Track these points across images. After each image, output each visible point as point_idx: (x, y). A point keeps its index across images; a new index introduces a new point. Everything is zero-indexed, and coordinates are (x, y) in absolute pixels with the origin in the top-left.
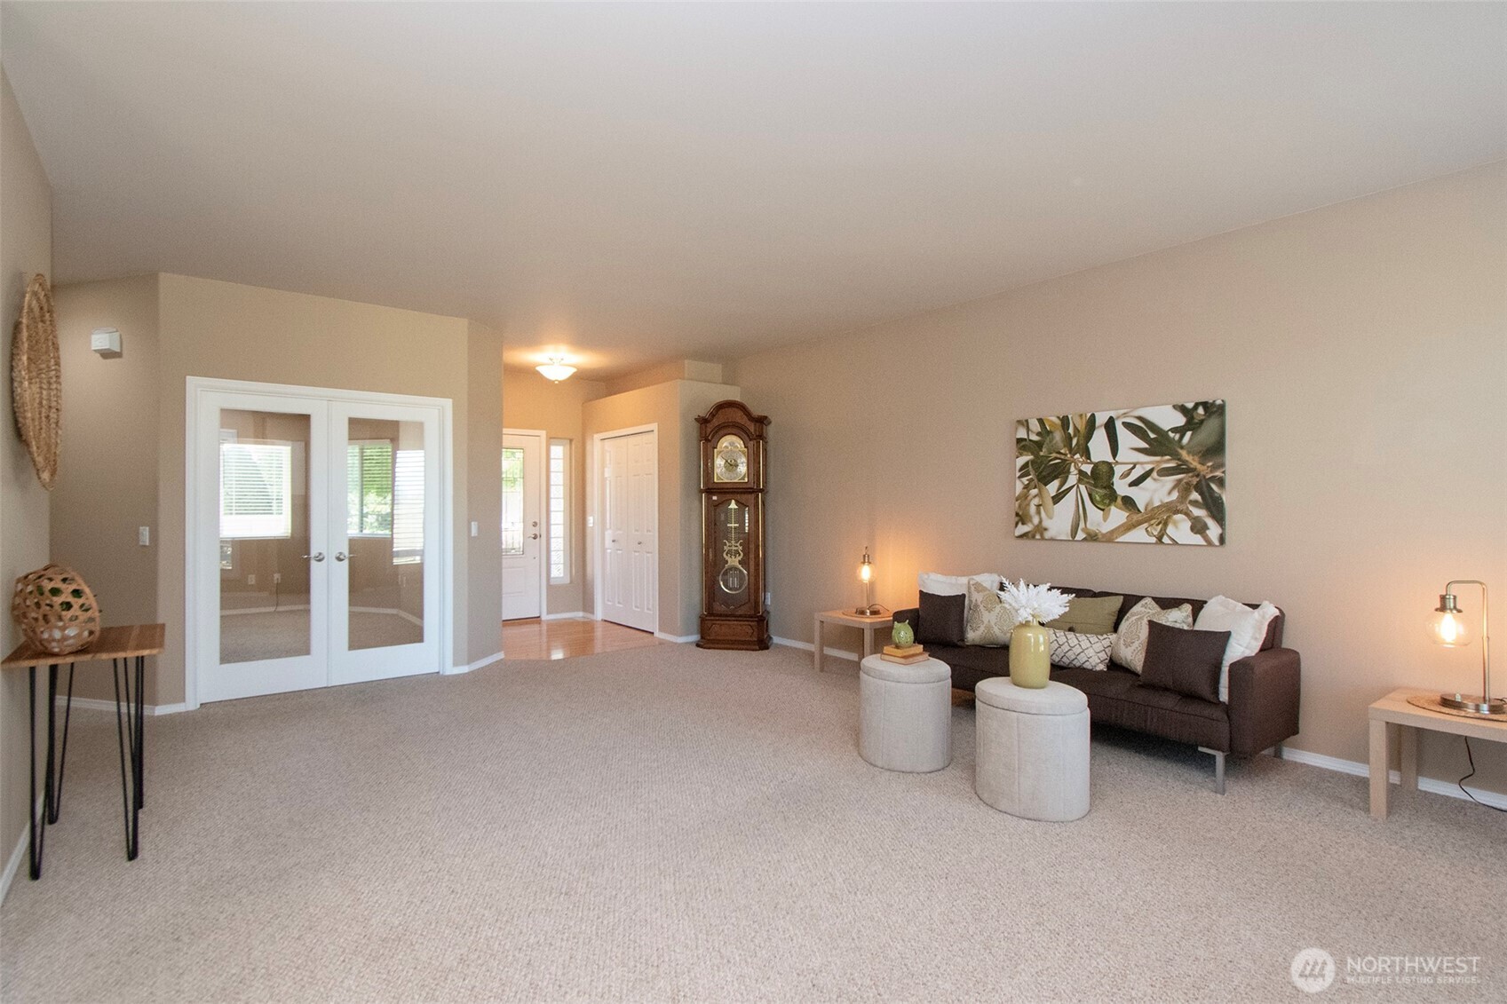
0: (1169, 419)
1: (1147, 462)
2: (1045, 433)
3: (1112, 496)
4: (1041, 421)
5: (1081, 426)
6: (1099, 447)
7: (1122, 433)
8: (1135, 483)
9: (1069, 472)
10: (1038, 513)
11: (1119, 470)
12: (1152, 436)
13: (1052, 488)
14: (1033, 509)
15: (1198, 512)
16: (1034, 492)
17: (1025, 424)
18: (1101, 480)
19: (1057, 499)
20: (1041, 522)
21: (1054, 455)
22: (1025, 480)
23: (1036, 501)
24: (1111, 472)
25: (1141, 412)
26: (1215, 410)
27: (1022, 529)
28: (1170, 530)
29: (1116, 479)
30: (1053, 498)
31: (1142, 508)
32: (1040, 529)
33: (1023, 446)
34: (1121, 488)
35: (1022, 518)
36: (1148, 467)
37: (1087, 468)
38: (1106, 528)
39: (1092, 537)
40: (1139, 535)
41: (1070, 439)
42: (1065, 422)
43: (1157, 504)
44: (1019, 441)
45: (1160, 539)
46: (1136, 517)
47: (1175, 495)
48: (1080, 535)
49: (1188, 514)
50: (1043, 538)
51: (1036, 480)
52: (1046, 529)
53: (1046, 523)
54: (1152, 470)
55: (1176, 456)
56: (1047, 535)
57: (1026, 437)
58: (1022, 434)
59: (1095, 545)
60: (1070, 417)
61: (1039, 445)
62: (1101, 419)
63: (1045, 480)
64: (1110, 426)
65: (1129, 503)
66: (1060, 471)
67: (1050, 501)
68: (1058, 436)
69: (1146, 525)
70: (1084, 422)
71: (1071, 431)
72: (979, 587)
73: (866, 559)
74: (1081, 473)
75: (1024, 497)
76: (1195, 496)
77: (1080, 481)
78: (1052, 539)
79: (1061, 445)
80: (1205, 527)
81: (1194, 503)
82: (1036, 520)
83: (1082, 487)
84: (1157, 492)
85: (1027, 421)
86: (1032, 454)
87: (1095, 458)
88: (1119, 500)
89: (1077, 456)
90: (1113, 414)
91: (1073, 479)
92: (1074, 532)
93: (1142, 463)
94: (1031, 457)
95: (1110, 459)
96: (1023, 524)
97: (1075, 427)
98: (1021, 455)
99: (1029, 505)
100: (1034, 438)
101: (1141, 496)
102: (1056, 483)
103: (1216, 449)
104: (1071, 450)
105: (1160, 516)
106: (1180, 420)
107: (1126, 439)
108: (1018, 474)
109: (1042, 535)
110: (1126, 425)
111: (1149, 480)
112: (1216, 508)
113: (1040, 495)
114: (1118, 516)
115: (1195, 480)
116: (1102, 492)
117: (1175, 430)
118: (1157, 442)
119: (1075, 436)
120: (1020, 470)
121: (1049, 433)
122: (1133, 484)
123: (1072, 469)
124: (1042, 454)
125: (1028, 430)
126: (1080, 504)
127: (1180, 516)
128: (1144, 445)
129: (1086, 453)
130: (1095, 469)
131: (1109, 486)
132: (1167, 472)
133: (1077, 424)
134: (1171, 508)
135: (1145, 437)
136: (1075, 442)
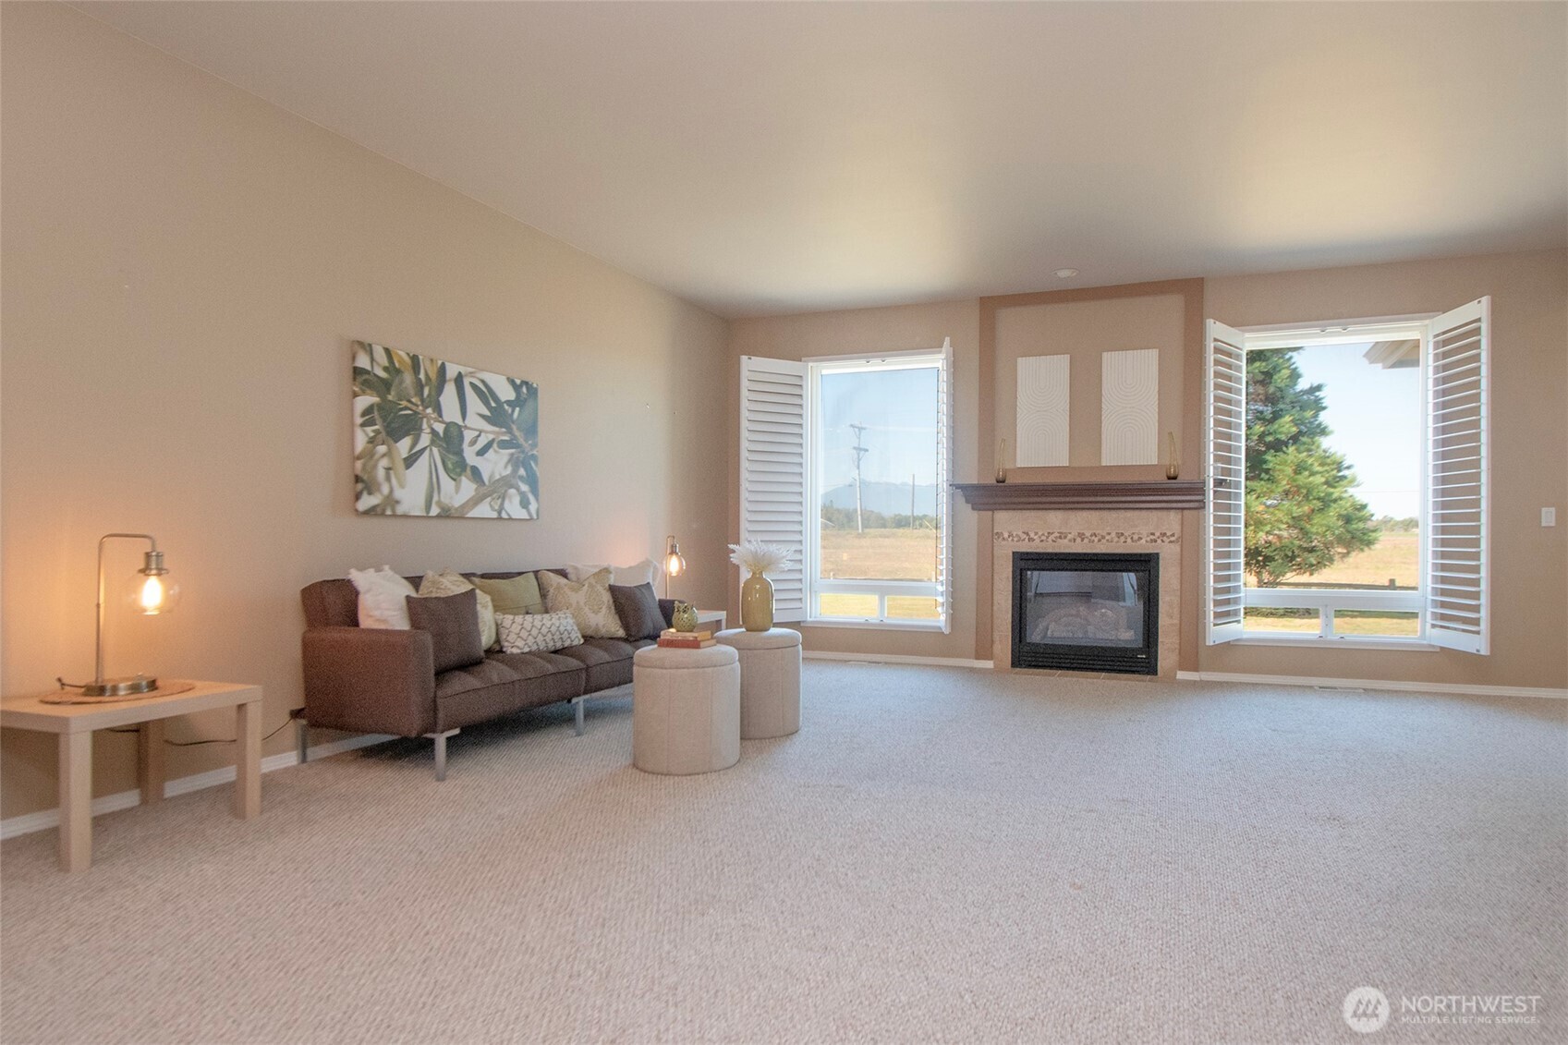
0: (506, 393)
1: (490, 433)
2: (392, 369)
3: (462, 465)
4: (387, 351)
5: (433, 375)
6: (449, 400)
7: (470, 395)
8: (481, 453)
9: (421, 429)
10: (388, 478)
11: (468, 435)
12: (493, 405)
13: (404, 446)
14: (381, 473)
15: (524, 488)
16: (382, 449)
17: (368, 351)
18: (451, 441)
19: (410, 461)
20: (391, 491)
21: (404, 403)
22: (370, 431)
23: (384, 463)
24: (461, 437)
25: (482, 375)
26: (533, 392)
27: (367, 502)
28: (507, 504)
29: (465, 446)
30: (405, 459)
31: (486, 479)
32: (391, 501)
33: (364, 379)
34: (470, 456)
35: (365, 485)
36: (491, 437)
37: (440, 428)
38: (458, 502)
39: (446, 514)
40: (484, 510)
41: (422, 387)
42: (415, 362)
43: (497, 477)
44: (357, 372)
45: (500, 513)
46: (483, 490)
47: (509, 470)
48: (435, 511)
49: (518, 489)
50: (394, 515)
51: (384, 434)
52: (398, 502)
53: (398, 494)
54: (493, 440)
55: (510, 431)
56: (400, 510)
57: (369, 368)
58: (363, 361)
59: (449, 523)
60: (421, 357)
61: (387, 384)
62: (452, 371)
63: (394, 433)
64: (459, 380)
65: (476, 474)
66: (412, 426)
67: (400, 465)
68: (408, 378)
69: (489, 499)
70: (436, 370)
71: (422, 376)
74: (434, 432)
75: (368, 455)
76: (522, 472)
77: (433, 443)
78: (406, 516)
79: (412, 392)
80: (529, 503)
81: (521, 478)
82: (385, 490)
83: (435, 450)
84: (495, 465)
85: (370, 345)
86: (379, 396)
87: (447, 418)
88: (468, 469)
89: (429, 411)
90: (463, 370)
91: (425, 439)
92: (428, 506)
93: (486, 432)
94: (376, 399)
95: (461, 423)
96: (370, 493)
97: (427, 374)
98: (364, 393)
99: (375, 466)
100: (383, 374)
101: (485, 468)
102: (407, 440)
103: (531, 430)
104: (422, 400)
105: (497, 490)
106: (511, 395)
107: (473, 402)
108: (359, 420)
109: (393, 510)
110: (473, 386)
111: (491, 451)
112: (532, 481)
113: (388, 454)
114: (468, 488)
115: (521, 457)
116: (453, 458)
117: (508, 402)
119: (427, 384)
120: (364, 414)
121: (398, 372)
122: (477, 453)
123: (425, 426)
124: (390, 397)
125: (372, 360)
126: (433, 471)
127: (512, 491)
128: (487, 413)
129: (438, 409)
130: (446, 430)
131: (460, 453)
132: (503, 445)
133: (428, 370)
134: (506, 483)
135: (487, 404)
136: (425, 392)
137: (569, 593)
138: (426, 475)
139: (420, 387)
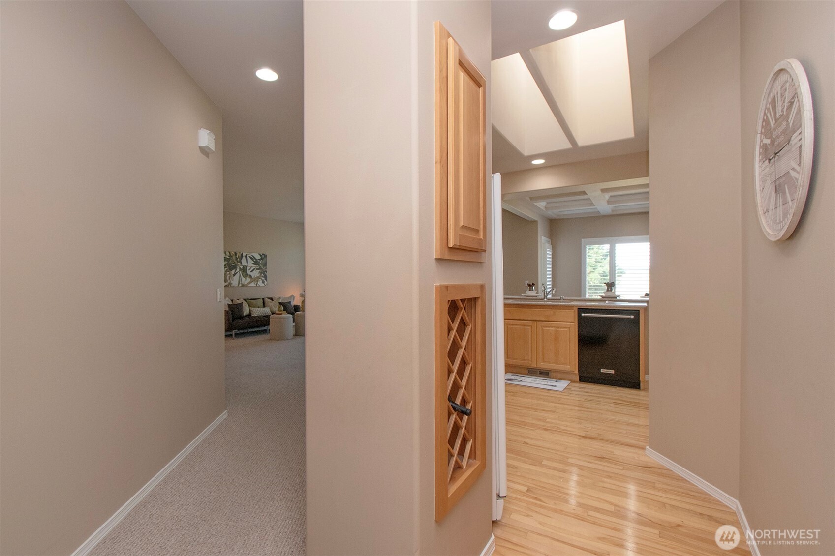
0: (258, 257)
1: (254, 266)
2: (230, 256)
3: (247, 275)
4: (229, 252)
5: (240, 256)
6: (244, 260)
7: (249, 259)
8: (252, 271)
10: (229, 279)
11: (248, 268)
12: (255, 260)
13: (233, 272)
15: (263, 279)
16: (228, 273)
18: (244, 270)
19: (234, 275)
21: (233, 262)
22: (225, 269)
23: (229, 276)
24: (247, 268)
25: (252, 254)
26: (265, 256)
28: (258, 283)
29: (248, 270)
31: (253, 277)
32: (230, 284)
33: (224, 259)
34: (249, 272)
35: (226, 280)
37: (241, 267)
38: (245, 283)
39: (243, 285)
40: (253, 284)
42: (236, 253)
43: (256, 276)
45: (257, 285)
46: (252, 280)
47: (259, 275)
48: (240, 285)
50: (231, 286)
51: (228, 269)
53: (232, 282)
54: (255, 268)
55: (259, 266)
56: (232, 285)
59: (244, 287)
61: (229, 259)
62: (244, 254)
63: (231, 270)
64: (246, 256)
65: (250, 276)
66: (235, 267)
67: (232, 276)
68: (234, 257)
69: (254, 282)
70: (240, 254)
71: (237, 256)
74: (240, 268)
75: (225, 274)
76: (263, 275)
77: (240, 270)
78: (233, 287)
79: (235, 260)
80: (264, 282)
81: (263, 276)
82: (229, 281)
83: (240, 272)
84: (256, 274)
86: (227, 261)
87: (243, 265)
89: (239, 263)
90: (247, 253)
91: (238, 270)
92: (239, 285)
95: (247, 265)
98: (224, 261)
99: (227, 276)
100: (228, 257)
101: (253, 275)
102: (234, 270)
103: (265, 265)
104: (237, 261)
105: (256, 280)
106: (260, 257)
107: (250, 260)
110: (249, 257)
111: (254, 271)
112: (265, 277)
113: (230, 274)
114: (248, 280)
115: (262, 271)
116: (245, 273)
117: (259, 259)
118: (256, 262)
120: (224, 266)
121: (232, 256)
123: (238, 267)
124: (230, 262)
125: (226, 254)
126: (240, 277)
127: (260, 280)
128: (253, 262)
129: (241, 263)
130: (243, 268)
131: (246, 272)
132: (257, 269)
133: (238, 255)
134: (258, 278)
135: (253, 260)
136: (238, 259)
137: (270, 303)
138: (238, 277)
139: (237, 259)
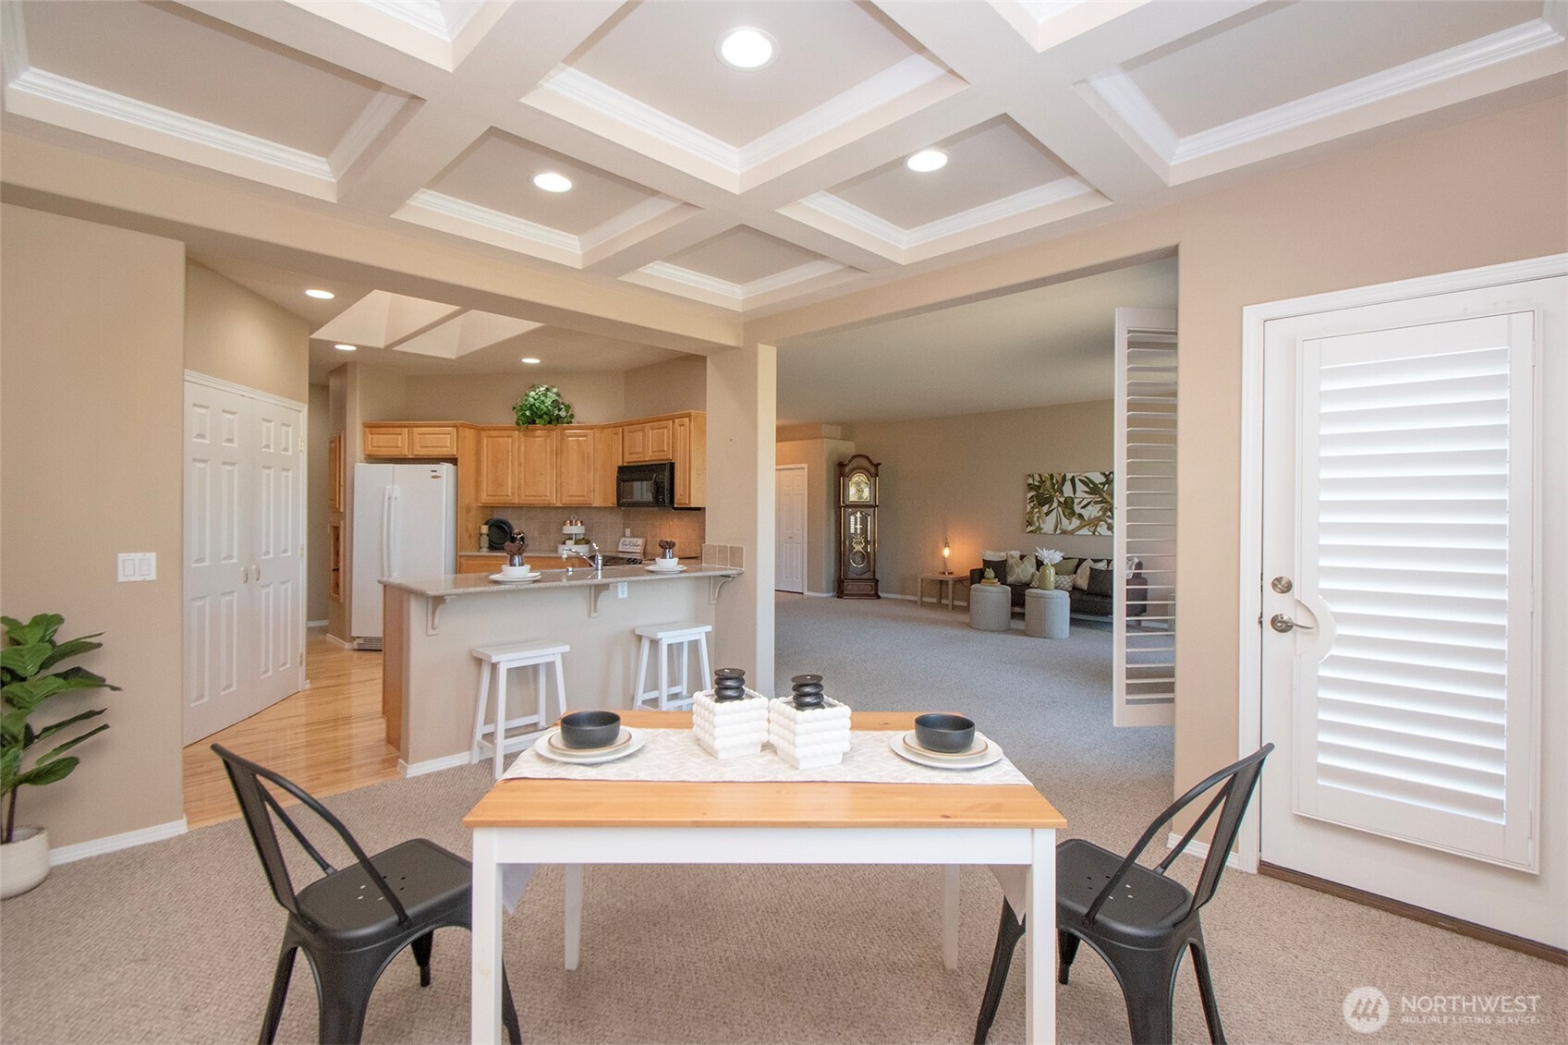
0: (1099, 479)
1: (1089, 498)
2: (1042, 482)
3: (1073, 513)
4: (1040, 475)
5: (1060, 480)
6: (1067, 489)
7: (1078, 484)
8: (1084, 507)
9: (1053, 501)
10: (1038, 520)
11: (1076, 501)
12: (1092, 485)
13: (1045, 508)
14: (1035, 519)
15: (1110, 521)
16: (1037, 510)
17: (1032, 477)
18: (1068, 505)
19: (1047, 514)
20: (1039, 525)
21: (1046, 492)
22: (1032, 504)
23: (1037, 515)
24: (1073, 503)
25: (1087, 475)
27: (1030, 529)
28: (1098, 529)
29: (1075, 505)
30: (1045, 513)
31: (1086, 519)
32: (1039, 528)
33: (1031, 487)
34: (1077, 509)
35: (1030, 523)
36: (1090, 500)
37: (1062, 500)
38: (1070, 528)
39: (1064, 532)
40: (1085, 531)
42: (1052, 476)
43: (1092, 517)
44: (1029, 485)
45: (1094, 533)
46: (1084, 523)
47: (1101, 513)
48: (1058, 532)
49: (1106, 522)
50: (1040, 533)
51: (1037, 504)
52: (1042, 529)
53: (1042, 526)
55: (1101, 496)
56: (1042, 531)
57: (1032, 483)
58: (1030, 481)
59: (1065, 536)
60: (1054, 474)
61: (1039, 487)
62: (1069, 476)
63: (1041, 504)
64: (1073, 480)
65: (1081, 516)
66: (1049, 501)
67: (1044, 515)
68: (1048, 483)
69: (1088, 527)
70: (1061, 477)
71: (1054, 481)
72: (1012, 557)
73: (946, 545)
74: (1059, 502)
75: (1031, 513)
76: (1109, 514)
77: (1059, 506)
78: (1045, 534)
79: (1049, 487)
80: (1112, 528)
81: (1108, 517)
82: (1037, 524)
83: (1060, 509)
84: (1093, 512)
85: (1033, 475)
86: (1035, 491)
87: (1066, 495)
88: (1076, 514)
89: (1057, 493)
90: (1074, 474)
91: (1055, 505)
92: (1055, 530)
93: (1087, 498)
94: (1034, 493)
95: (1073, 496)
96: (1031, 526)
97: (1057, 480)
98: (1030, 491)
99: (1033, 516)
100: (1037, 484)
101: (1086, 513)
102: (1047, 506)
104: (1054, 490)
105: (1094, 523)
106: (1104, 480)
107: (1080, 486)
108: (1028, 501)
110: (1080, 480)
111: (1090, 506)
113: (1039, 512)
114: (1076, 522)
115: (1109, 507)
116: (1069, 511)
117: (1101, 483)
118: (1093, 490)
119: (1056, 483)
120: (1029, 499)
121: (1044, 482)
122: (1082, 508)
123: (1055, 499)
124: (1040, 491)
125: (1034, 480)
126: (1058, 517)
127: (1101, 523)
128: (1088, 490)
129: (1062, 492)
130: (1065, 501)
131: (1072, 509)
132: (1096, 503)
133: (1057, 478)
134: (1099, 519)
135: (1087, 485)
136: (1056, 487)
138: (1055, 516)
139: (1054, 485)
